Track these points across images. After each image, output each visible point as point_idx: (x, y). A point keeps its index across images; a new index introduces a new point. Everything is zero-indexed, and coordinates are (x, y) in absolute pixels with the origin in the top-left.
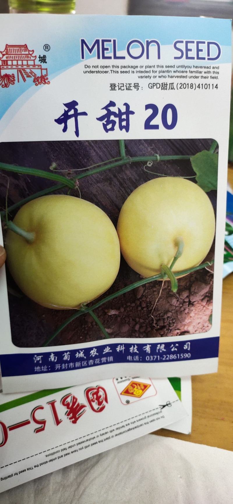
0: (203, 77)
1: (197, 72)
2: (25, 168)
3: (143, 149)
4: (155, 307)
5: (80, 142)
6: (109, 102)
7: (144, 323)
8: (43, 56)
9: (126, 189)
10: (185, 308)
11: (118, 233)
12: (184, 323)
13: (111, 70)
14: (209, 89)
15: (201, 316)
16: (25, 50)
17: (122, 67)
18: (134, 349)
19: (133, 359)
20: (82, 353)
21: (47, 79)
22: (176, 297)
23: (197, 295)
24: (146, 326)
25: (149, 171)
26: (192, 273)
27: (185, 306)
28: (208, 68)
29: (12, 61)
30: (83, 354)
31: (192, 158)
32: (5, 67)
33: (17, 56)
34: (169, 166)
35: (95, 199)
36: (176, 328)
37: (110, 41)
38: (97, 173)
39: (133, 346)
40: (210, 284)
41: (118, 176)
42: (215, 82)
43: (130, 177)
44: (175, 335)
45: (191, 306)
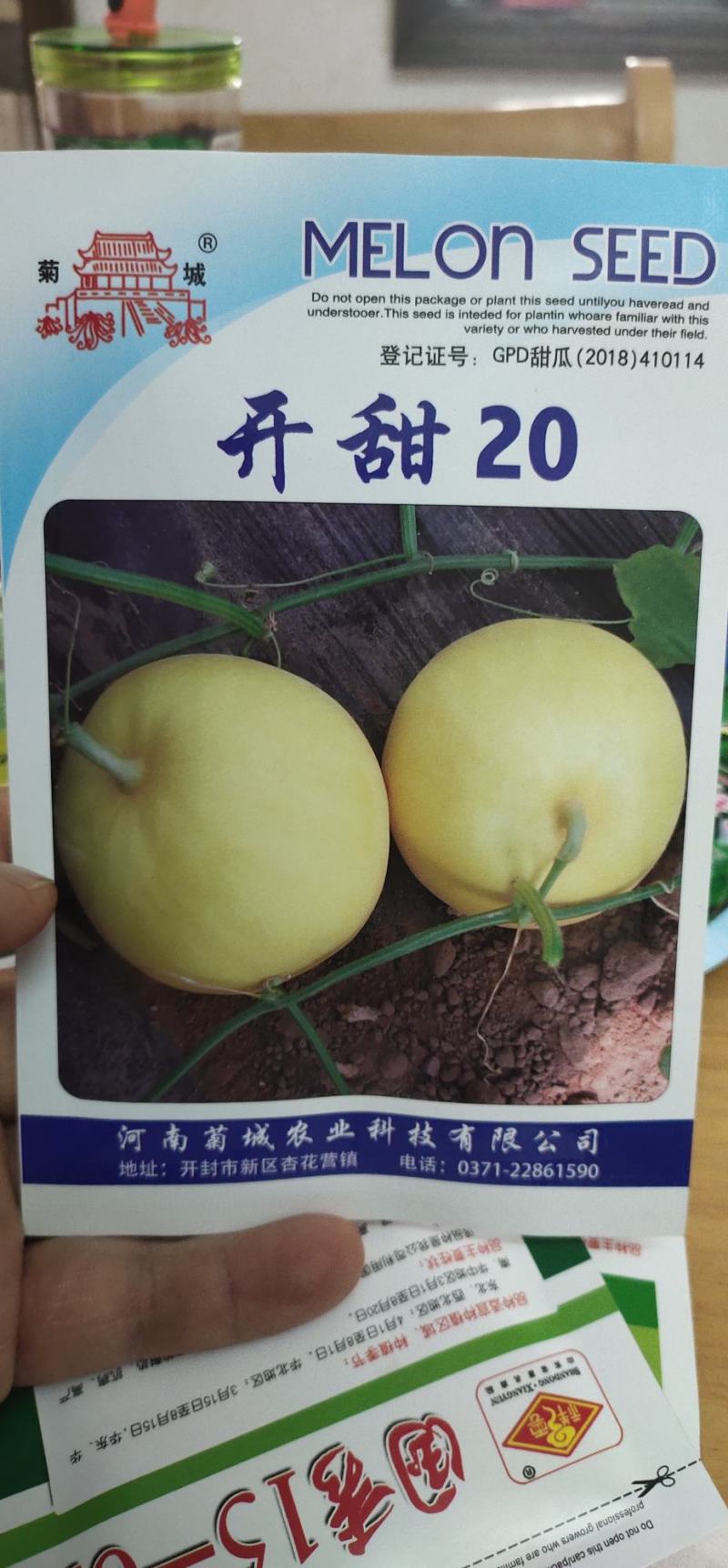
0: (659, 334)
1: (641, 318)
2: (126, 575)
3: (469, 535)
4: (491, 1007)
5: (286, 504)
6: (375, 398)
7: (454, 1054)
8: (195, 266)
9: (415, 647)
10: (584, 1020)
11: (384, 776)
12: (579, 1066)
13: (385, 309)
14: (677, 365)
15: (636, 1049)
16: (147, 249)
17: (419, 300)
18: (421, 1135)
19: (418, 1165)
20: (262, 1131)
21: (204, 328)
22: (556, 981)
23: (625, 981)
24: (461, 1065)
25: (485, 597)
26: (611, 914)
27: (585, 1014)
28: (674, 305)
29: (109, 276)
30: (265, 1135)
31: (618, 567)
32: (89, 293)
33: (124, 263)
34: (548, 586)
35: (322, 671)
36: (555, 1081)
37: (388, 226)
38: (333, 596)
39: (418, 1125)
40: (665, 949)
41: (393, 609)
42: (694, 347)
43: (427, 612)
44: (551, 1101)
45: (602, 1013)
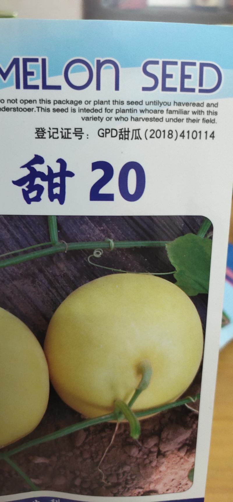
0: (190, 121)
1: (179, 112)
3: (86, 231)
4: (104, 458)
6: (33, 157)
7: (87, 477)
9: (59, 290)
10: (151, 460)
11: (45, 354)
12: (149, 480)
13: (37, 107)
14: (200, 138)
15: (177, 471)
17: (55, 102)
22: (137, 445)
23: (172, 442)
24: (91, 482)
25: (96, 264)
26: (164, 413)
27: (152, 458)
28: (198, 105)
31: (168, 245)
34: (130, 256)
36: (137, 486)
37: (36, 60)
38: (13, 265)
40: (192, 427)
41: (46, 271)
42: (209, 128)
43: (64, 272)
44: (136, 495)
45: (161, 456)
